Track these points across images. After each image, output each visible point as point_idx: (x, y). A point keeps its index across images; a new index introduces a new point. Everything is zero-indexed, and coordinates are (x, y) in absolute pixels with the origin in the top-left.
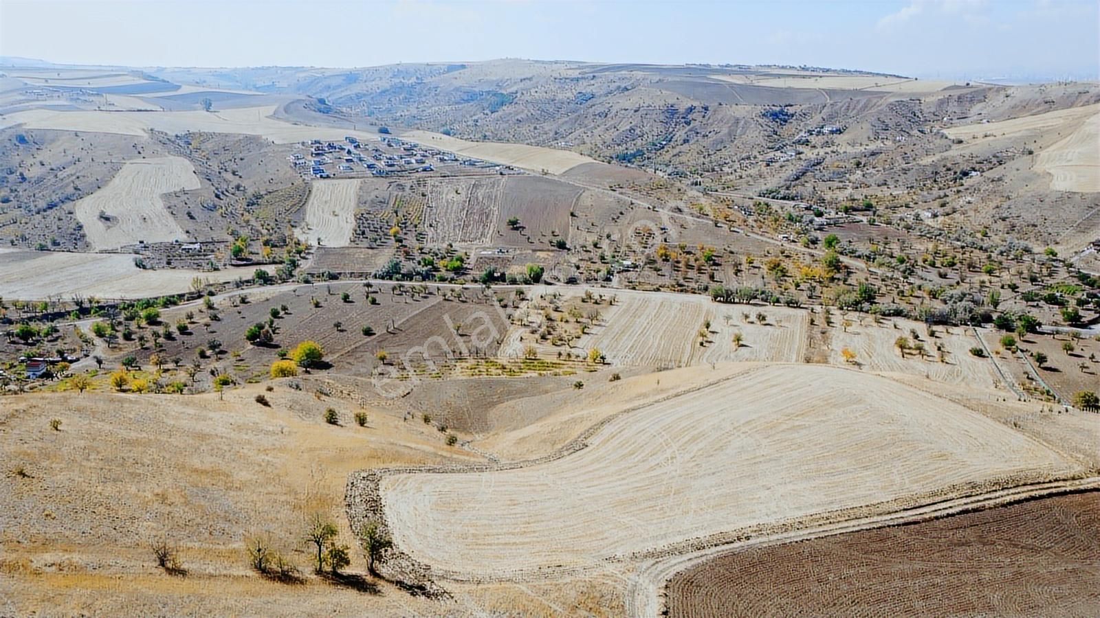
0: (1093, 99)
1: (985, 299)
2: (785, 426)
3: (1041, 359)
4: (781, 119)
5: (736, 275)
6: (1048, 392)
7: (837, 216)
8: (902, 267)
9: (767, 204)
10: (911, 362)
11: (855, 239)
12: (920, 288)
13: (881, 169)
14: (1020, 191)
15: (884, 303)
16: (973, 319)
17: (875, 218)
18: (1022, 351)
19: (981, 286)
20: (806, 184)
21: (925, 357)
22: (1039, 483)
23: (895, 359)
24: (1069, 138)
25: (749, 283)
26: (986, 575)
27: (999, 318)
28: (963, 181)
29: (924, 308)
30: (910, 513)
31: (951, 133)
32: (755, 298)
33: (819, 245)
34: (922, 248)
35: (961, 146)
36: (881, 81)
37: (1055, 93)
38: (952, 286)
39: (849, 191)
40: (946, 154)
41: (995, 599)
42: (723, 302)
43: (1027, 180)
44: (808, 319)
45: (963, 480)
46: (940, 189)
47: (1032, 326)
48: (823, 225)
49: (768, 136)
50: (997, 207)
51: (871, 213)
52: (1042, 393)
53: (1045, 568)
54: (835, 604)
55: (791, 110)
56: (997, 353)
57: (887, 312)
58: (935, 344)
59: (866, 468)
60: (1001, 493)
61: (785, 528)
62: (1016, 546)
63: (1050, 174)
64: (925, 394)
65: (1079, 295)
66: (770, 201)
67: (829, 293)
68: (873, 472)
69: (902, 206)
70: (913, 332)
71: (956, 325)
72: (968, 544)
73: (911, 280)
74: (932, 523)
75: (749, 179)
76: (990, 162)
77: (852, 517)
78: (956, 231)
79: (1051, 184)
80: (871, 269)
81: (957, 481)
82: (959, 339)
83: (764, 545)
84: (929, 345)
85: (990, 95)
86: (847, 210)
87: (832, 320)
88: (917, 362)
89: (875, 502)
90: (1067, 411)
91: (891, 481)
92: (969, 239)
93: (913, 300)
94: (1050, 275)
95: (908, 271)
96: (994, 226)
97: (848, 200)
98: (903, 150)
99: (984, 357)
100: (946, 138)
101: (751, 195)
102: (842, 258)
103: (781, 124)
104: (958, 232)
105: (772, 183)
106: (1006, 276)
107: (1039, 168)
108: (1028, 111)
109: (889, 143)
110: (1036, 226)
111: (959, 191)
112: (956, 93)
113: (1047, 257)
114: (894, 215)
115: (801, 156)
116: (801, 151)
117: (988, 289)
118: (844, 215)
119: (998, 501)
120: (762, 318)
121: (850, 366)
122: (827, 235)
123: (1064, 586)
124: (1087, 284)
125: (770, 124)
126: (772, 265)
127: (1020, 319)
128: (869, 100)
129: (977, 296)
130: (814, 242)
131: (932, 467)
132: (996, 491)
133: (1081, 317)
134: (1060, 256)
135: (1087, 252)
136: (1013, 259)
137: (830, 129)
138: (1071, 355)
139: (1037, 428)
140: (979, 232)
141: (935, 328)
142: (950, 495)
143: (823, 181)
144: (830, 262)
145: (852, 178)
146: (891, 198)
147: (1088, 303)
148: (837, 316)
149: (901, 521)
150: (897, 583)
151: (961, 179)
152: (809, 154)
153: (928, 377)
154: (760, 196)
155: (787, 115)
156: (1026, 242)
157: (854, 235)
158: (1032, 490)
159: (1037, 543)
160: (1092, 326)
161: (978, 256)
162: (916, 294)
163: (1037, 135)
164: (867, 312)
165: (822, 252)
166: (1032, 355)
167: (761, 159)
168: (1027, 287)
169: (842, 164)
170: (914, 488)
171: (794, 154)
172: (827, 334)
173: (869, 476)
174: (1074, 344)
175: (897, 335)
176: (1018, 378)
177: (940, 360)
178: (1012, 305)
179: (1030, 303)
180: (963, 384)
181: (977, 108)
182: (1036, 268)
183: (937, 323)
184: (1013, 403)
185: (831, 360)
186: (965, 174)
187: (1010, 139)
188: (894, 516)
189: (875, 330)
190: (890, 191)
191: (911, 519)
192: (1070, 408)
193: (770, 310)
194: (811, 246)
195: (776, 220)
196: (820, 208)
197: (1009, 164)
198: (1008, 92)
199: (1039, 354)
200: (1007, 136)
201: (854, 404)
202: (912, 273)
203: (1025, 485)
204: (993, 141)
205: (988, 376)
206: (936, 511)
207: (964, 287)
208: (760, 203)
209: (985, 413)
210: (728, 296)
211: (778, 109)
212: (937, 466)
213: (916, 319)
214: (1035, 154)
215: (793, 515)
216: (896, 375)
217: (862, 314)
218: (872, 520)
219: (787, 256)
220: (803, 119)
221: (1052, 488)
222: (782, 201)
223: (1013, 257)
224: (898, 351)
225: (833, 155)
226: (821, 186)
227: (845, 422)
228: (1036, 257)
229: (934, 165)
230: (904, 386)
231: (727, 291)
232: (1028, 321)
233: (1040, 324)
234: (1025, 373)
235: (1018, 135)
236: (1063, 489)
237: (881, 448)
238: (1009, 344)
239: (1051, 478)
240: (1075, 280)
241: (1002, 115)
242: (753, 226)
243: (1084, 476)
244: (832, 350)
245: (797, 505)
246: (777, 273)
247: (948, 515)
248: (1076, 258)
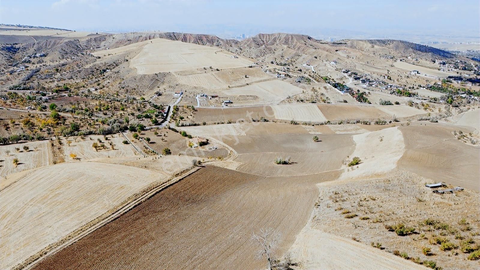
0: (144, 39)
1: (124, 121)
2: (51, 196)
3: (148, 140)
4: (13, 51)
5: (7, 130)
6: (153, 151)
7: (53, 95)
8: (88, 113)
9: (15, 93)
10: (101, 152)
11: (64, 104)
12: (97, 121)
13: (68, 71)
14: (127, 76)
15: (84, 130)
16: (121, 130)
17: (71, 93)
18: (141, 138)
19: (121, 116)
20: (34, 82)
21: (106, 149)
22: (158, 186)
23: (94, 153)
24: (139, 54)
25: (15, 133)
26: (148, 227)
27: (130, 127)
28: (104, 74)
29: (101, 129)
30: (115, 214)
31: (95, 54)
32: (21, 139)
33: (48, 109)
34: (94, 104)
35: (100, 59)
36: (59, 32)
37: (131, 37)
38: (110, 118)
39: (56, 83)
40: (95, 63)
41: (153, 234)
42: (3, 145)
43: (129, 71)
44: (50, 144)
45: (132, 194)
46: (96, 78)
47: (143, 128)
48: (47, 99)
49: (8, 60)
50: (120, 83)
51: (68, 91)
52: (152, 153)
53: (167, 216)
54: (94, 265)
55: (17, 46)
56: (133, 141)
57: (86, 134)
58: (109, 142)
59: (93, 202)
60: (146, 194)
61: (63, 241)
62: (156, 212)
63: (135, 68)
64: (109, 164)
65: (155, 113)
66: (16, 91)
67: (58, 130)
68: (96, 203)
69: (81, 87)
70: (99, 140)
71: (115, 133)
72: (139, 218)
73: (93, 118)
74: (124, 215)
75: (2, 81)
76: (113, 65)
77: (92, 225)
78: (106, 95)
79: (137, 72)
80: (74, 116)
81: (130, 195)
82: (117, 139)
83: (55, 253)
84: (106, 143)
85: (107, 38)
86: (57, 91)
87: (62, 142)
88: (103, 152)
89: (100, 215)
90: (161, 157)
91: (105, 204)
92: (112, 98)
93: (95, 126)
94: (144, 107)
95: (91, 115)
96: (121, 91)
97: (56, 87)
98: (76, 62)
99: (128, 144)
100: (93, 56)
101: (5, 89)
102: (60, 113)
103: (14, 53)
104: (107, 95)
105: (16, 83)
106: (129, 110)
107: (132, 66)
108: (123, 44)
109: (69, 60)
110: (135, 89)
111: (103, 78)
112: (93, 37)
113: (142, 101)
114: (79, 91)
115: (28, 68)
116: (27, 66)
117: (123, 117)
118: (56, 94)
119: (146, 198)
120: (26, 148)
121: (75, 161)
122: (50, 104)
123: (174, 221)
124: (157, 109)
125: (7, 53)
126: (26, 122)
127: (138, 126)
128: (55, 41)
129: (120, 120)
130: (45, 108)
131: (119, 193)
132: (144, 194)
133: (158, 121)
134: (146, 100)
135: (154, 97)
136: (130, 103)
137: (39, 55)
138: (158, 136)
139: (153, 166)
140: (115, 94)
141: (107, 136)
142: (128, 202)
143: (42, 79)
144: (55, 116)
145: (56, 77)
146: (76, 84)
147: (159, 115)
148: (64, 140)
149: (113, 219)
150: (117, 244)
151: (103, 73)
152: (32, 67)
153: (109, 157)
154: (10, 89)
155: (15, 48)
156: (134, 96)
157: (63, 102)
158: (156, 190)
159: (162, 208)
160: (162, 124)
161: (117, 104)
162: (96, 124)
163: (128, 53)
164: (77, 135)
165: (49, 112)
166: (145, 139)
167: (6, 71)
168: (137, 113)
169: (49, 71)
170: (114, 204)
171: (24, 68)
172: (61, 149)
173: (95, 205)
174: (158, 131)
175: (92, 142)
176: (142, 149)
177: (112, 149)
178: (134, 121)
179: (140, 119)
180: (123, 157)
181: (103, 43)
182: (139, 105)
183: (107, 134)
184: (143, 159)
185: (66, 160)
186: (105, 71)
187: (118, 55)
188: (109, 218)
189: (82, 142)
190: (75, 81)
191: (116, 217)
192: (162, 155)
193: (29, 144)
194: (44, 110)
195: (22, 100)
196: (44, 92)
197: (120, 66)
198: (114, 37)
199: (147, 138)
200: (117, 54)
201: (81, 176)
202: (92, 115)
203: (154, 188)
204: (112, 56)
205: (132, 151)
206: (125, 210)
207: (115, 117)
208: (11, 93)
209: (134, 166)
210: (5, 141)
211: (10, 46)
212: (121, 192)
213: (99, 134)
214: (129, 61)
215: (64, 235)
216: (96, 159)
217: (75, 137)
218: (101, 223)
219: (32, 117)
220: (25, 51)
221: (162, 187)
222: (23, 91)
223: (130, 102)
224: (94, 149)
225: (44, 67)
226: (41, 82)
227: (79, 185)
228: (138, 101)
229: (91, 68)
230: (101, 163)
231: (3, 139)
232: (141, 126)
233: (145, 127)
234: (144, 146)
235: (121, 54)
236: (166, 186)
237: (97, 192)
238: (136, 137)
239: (161, 183)
240: (153, 107)
241: (113, 46)
242: (10, 105)
243: (171, 179)
244: (65, 155)
245: (65, 230)
246: (29, 126)
247: (130, 210)
248: (152, 99)
